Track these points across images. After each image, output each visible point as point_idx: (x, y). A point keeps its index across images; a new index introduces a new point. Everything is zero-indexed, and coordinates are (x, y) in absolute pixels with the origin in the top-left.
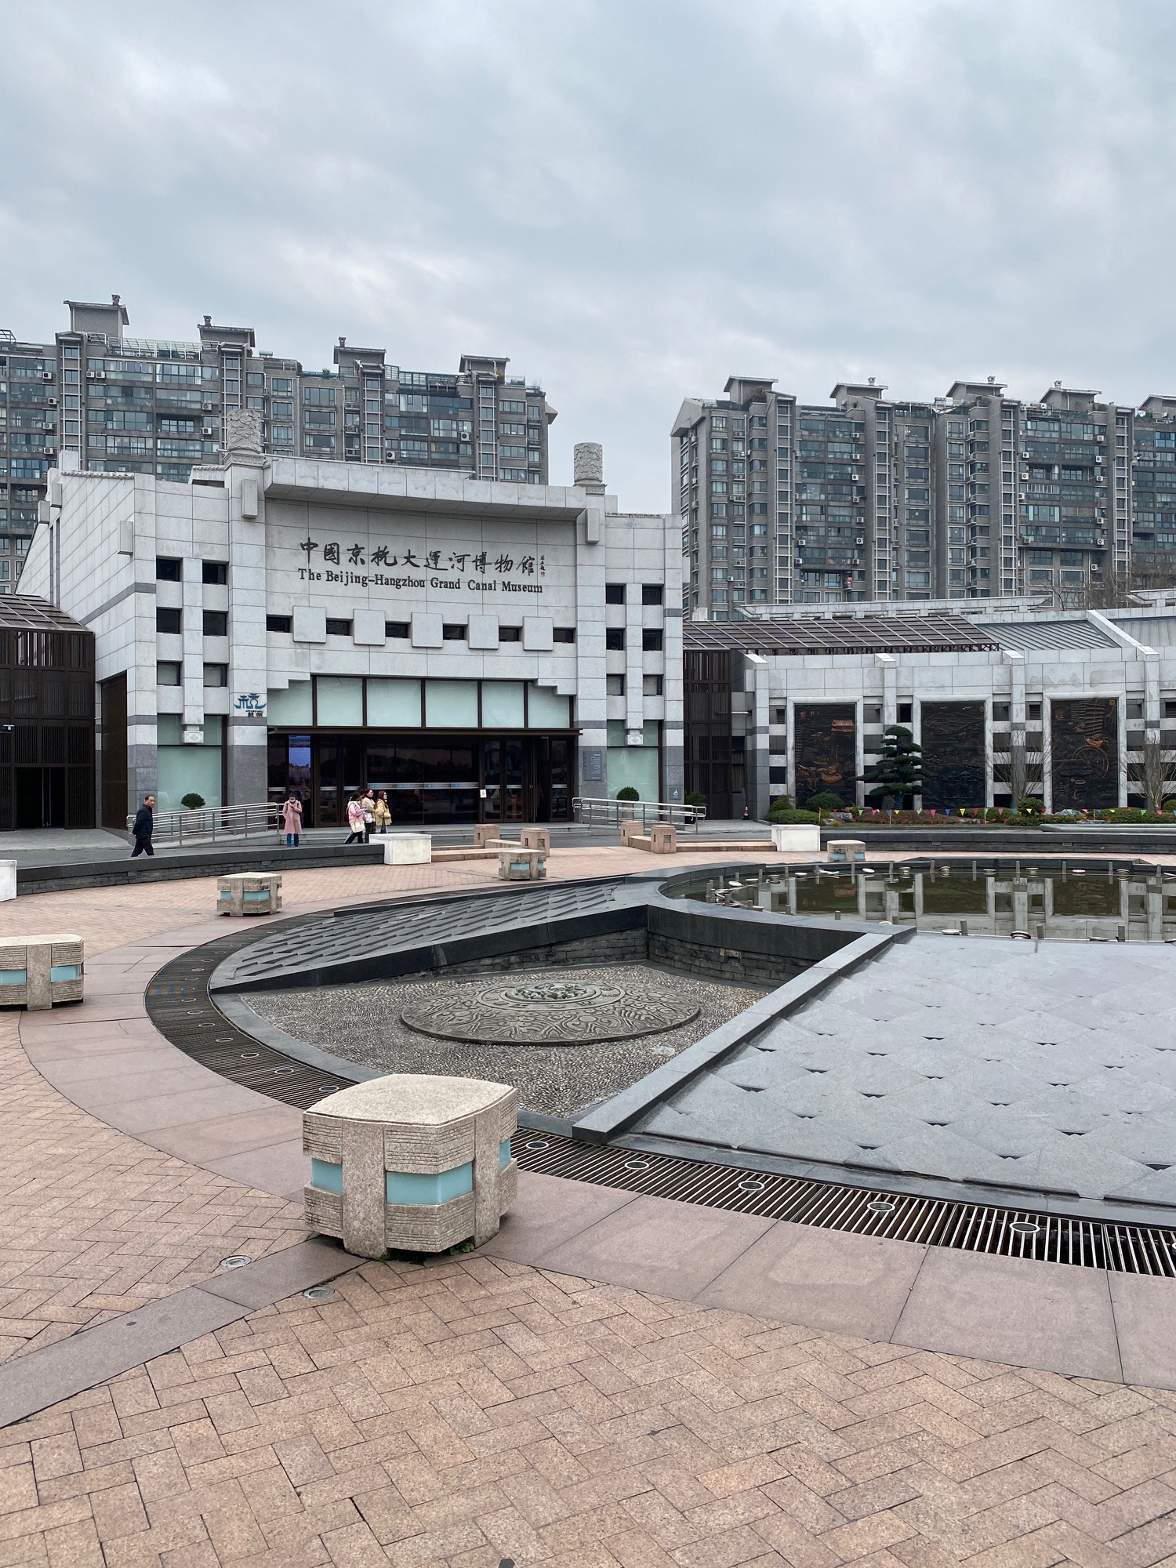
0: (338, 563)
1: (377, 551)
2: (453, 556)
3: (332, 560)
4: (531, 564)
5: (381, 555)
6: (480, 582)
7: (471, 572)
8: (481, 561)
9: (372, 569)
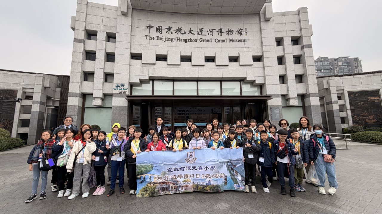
0: (162, 33)
1: (177, 28)
2: (208, 30)
3: (159, 32)
4: (241, 32)
5: (179, 30)
6: (220, 39)
7: (216, 36)
8: (220, 32)
9: (175, 36)
